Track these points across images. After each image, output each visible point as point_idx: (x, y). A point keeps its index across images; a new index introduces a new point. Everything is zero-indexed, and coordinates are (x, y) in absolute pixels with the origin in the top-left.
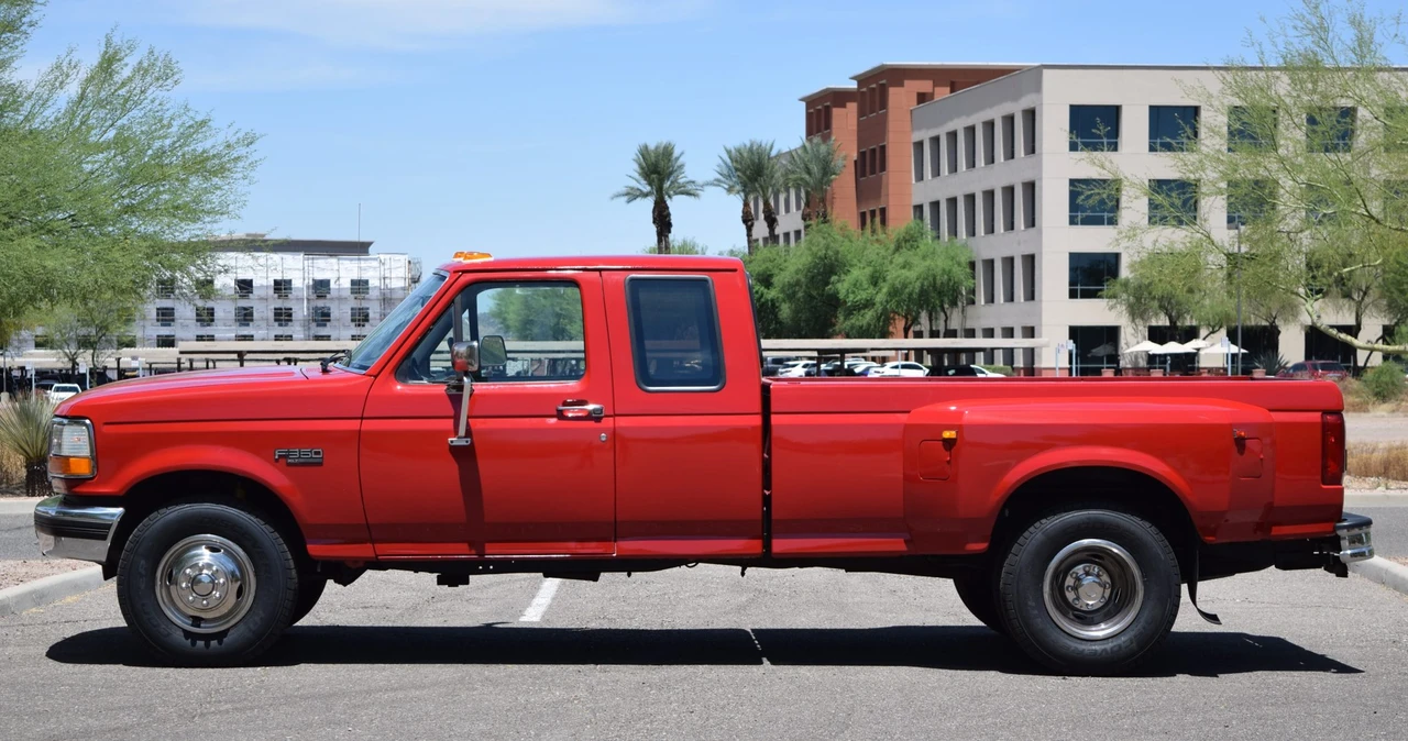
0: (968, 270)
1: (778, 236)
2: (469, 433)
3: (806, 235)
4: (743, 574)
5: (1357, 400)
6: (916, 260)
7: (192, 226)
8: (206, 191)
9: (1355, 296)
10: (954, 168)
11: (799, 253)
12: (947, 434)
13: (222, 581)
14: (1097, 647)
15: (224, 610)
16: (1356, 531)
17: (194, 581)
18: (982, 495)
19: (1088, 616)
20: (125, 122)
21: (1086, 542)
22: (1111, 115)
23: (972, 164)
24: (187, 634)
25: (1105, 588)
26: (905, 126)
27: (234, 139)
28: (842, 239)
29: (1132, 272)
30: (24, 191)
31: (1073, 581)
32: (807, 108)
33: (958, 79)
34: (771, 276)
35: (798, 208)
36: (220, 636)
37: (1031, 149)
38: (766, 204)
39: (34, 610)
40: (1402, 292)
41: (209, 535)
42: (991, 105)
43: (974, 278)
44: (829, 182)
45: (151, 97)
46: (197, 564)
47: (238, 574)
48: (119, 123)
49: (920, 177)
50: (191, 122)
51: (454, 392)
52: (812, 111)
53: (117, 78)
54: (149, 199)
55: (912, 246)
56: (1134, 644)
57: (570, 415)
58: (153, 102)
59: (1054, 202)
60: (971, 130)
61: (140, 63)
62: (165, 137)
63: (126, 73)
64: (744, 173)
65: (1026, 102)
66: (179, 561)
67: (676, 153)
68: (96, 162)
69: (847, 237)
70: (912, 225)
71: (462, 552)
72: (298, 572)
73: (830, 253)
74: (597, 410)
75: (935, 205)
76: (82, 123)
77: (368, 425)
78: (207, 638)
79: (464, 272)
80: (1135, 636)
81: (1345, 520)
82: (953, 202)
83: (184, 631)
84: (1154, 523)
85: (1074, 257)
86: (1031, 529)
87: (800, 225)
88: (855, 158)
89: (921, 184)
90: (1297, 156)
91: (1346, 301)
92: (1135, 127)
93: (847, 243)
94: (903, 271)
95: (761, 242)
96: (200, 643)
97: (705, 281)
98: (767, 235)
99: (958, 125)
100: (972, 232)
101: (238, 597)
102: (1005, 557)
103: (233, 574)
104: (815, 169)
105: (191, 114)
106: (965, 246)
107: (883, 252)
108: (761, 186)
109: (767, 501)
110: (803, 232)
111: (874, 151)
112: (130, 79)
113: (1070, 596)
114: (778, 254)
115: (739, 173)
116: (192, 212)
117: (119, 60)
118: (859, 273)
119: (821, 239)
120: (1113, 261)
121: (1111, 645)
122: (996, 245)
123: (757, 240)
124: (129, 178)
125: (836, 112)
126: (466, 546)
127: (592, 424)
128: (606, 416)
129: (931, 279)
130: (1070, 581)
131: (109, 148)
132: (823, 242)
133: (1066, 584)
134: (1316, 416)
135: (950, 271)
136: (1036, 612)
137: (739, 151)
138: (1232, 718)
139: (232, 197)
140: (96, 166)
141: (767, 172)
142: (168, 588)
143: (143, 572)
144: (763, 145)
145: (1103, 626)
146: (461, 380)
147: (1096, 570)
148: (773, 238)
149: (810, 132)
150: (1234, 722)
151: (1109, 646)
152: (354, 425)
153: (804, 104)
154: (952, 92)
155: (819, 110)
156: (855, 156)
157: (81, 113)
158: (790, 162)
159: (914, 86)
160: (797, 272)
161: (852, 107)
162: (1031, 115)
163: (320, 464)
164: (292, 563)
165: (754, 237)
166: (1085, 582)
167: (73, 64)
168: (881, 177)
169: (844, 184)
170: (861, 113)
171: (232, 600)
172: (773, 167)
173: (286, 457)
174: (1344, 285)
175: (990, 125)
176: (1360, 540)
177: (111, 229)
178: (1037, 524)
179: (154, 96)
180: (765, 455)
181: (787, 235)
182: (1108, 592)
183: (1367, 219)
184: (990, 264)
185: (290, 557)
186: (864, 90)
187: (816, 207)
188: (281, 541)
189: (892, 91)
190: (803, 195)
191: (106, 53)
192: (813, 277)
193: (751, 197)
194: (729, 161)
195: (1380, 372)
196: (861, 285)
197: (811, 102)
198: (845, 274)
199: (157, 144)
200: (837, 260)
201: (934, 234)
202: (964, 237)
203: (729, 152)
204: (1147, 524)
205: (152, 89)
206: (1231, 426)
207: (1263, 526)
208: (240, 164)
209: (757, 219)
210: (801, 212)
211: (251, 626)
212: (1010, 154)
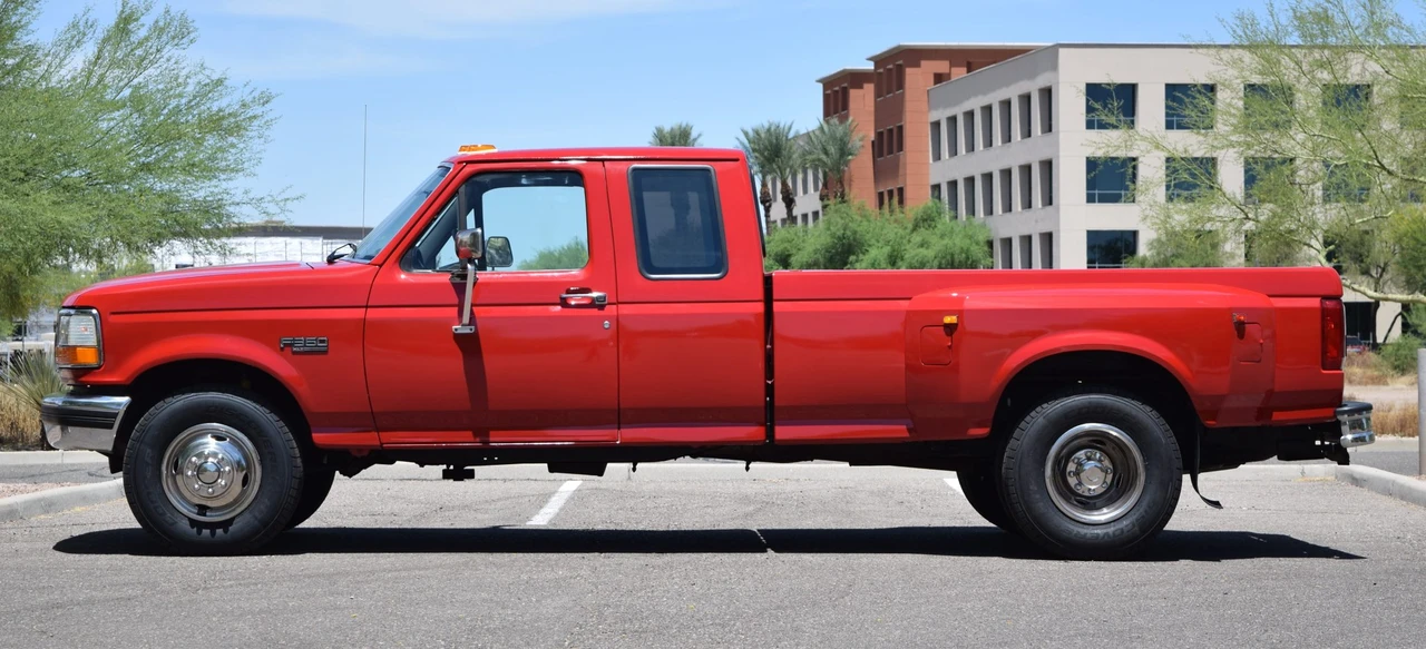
0: (986, 248)
1: (796, 218)
2: (472, 320)
3: (824, 215)
4: (747, 469)
5: (1376, 373)
6: (934, 240)
7: (207, 183)
8: (220, 149)
9: (1374, 273)
10: (971, 148)
11: (817, 234)
12: (948, 320)
13: (227, 469)
14: (1099, 531)
15: (229, 499)
16: (1356, 416)
17: (200, 470)
18: (983, 380)
19: (1092, 502)
20: (141, 80)
21: (1087, 426)
22: (1127, 94)
23: (989, 143)
24: (193, 523)
25: (1107, 472)
26: (923, 106)
27: (250, 98)
28: (860, 219)
29: (1150, 250)
30: (40, 147)
31: (1075, 466)
32: (825, 90)
33: (973, 59)
34: (789, 256)
35: (816, 189)
36: (226, 524)
37: (1048, 127)
38: (784, 184)
39: (42, 517)
40: (1420, 268)
41: (215, 424)
42: (1008, 84)
43: (992, 256)
44: (847, 163)
45: (166, 56)
46: (202, 453)
47: (244, 463)
48: (136, 81)
49: (937, 157)
50: (208, 81)
51: (458, 280)
52: (829, 92)
53: (134, 38)
54: (166, 157)
55: (929, 226)
56: (1136, 528)
57: (573, 303)
58: (168, 60)
59: (1071, 180)
60: (988, 110)
61: (157, 22)
62: (180, 96)
63: (143, 33)
64: (762, 154)
65: (1042, 81)
66: (184, 451)
67: (694, 134)
68: (113, 119)
69: (865, 216)
70: (930, 204)
71: (465, 440)
72: (303, 462)
73: (848, 233)
74: (600, 297)
75: (953, 185)
76: (99, 82)
77: (373, 314)
78: (213, 526)
79: (468, 162)
80: (1137, 520)
81: (1345, 405)
82: (970, 181)
83: (190, 519)
84: (1155, 407)
85: (1092, 235)
86: (1033, 414)
87: (818, 206)
88: (873, 139)
89: (939, 163)
90: (1309, 108)
91: (1364, 278)
92: (1151, 106)
93: (865, 223)
94: (921, 250)
95: (779, 223)
96: (206, 532)
97: (707, 170)
98: (785, 216)
99: (975, 104)
100: (989, 211)
101: (244, 485)
102: (1007, 443)
103: (239, 463)
104: (832, 150)
105: (207, 72)
106: (984, 225)
107: (901, 231)
108: (779, 167)
109: (770, 390)
110: (821, 213)
111: (891, 131)
112: (147, 39)
113: (1072, 481)
114: (796, 234)
115: (757, 154)
116: (207, 170)
117: (137, 20)
118: (877, 252)
119: (839, 219)
120: (1131, 240)
121: (1112, 529)
122: (1015, 224)
123: (775, 222)
124: (145, 137)
125: (853, 93)
126: (470, 433)
127: (595, 311)
128: (609, 304)
129: (949, 257)
130: (1071, 467)
131: (124, 105)
132: (841, 222)
133: (1068, 469)
134: (1315, 302)
135: (968, 250)
136: (1038, 496)
137: (757, 132)
138: (1232, 588)
139: (248, 155)
140: (112, 124)
141: (785, 153)
142: (174, 477)
143: (150, 461)
144: (782, 126)
145: (1105, 510)
146: (465, 268)
147: (1098, 455)
148: (791, 219)
149: (827, 114)
150: (1234, 591)
151: (1111, 530)
152: (359, 313)
153: (821, 85)
154: (968, 72)
155: (837, 91)
156: (872, 136)
157: (98, 71)
158: (808, 143)
159: (931, 67)
160: (816, 251)
161: (869, 88)
162: (1047, 94)
163: (325, 352)
164: (297, 451)
165: (772, 218)
166: (1086, 467)
167: (89, 24)
168: (898, 158)
169: (862, 164)
170: (878, 94)
171: (237, 488)
172: (791, 148)
173: (291, 345)
174: (1362, 261)
175: (1006, 104)
176: (1361, 426)
177: (126, 187)
178: (1039, 409)
179: (170, 54)
180: (769, 346)
181: (805, 217)
182: (1110, 477)
183: (1379, 170)
184: (1008, 242)
185: (295, 445)
186: (881, 70)
187: (834, 186)
188: (286, 429)
189: (909, 71)
190: (821, 176)
191: (122, 12)
192: (831, 257)
193: (769, 178)
194: (746, 142)
195: (1399, 346)
196: (879, 264)
197: (828, 83)
198: (864, 254)
199: (173, 103)
200: (855, 240)
201: (953, 213)
202: (982, 215)
203: (746, 134)
204: (1148, 409)
205: (168, 47)
206: (1231, 310)
207: (1263, 412)
208: (256, 123)
209: (775, 200)
210: (818, 193)
211: (257, 514)
212: (1027, 133)
